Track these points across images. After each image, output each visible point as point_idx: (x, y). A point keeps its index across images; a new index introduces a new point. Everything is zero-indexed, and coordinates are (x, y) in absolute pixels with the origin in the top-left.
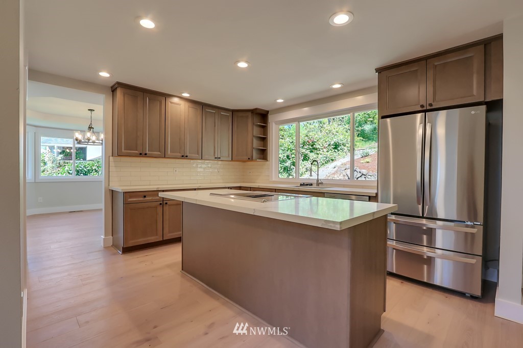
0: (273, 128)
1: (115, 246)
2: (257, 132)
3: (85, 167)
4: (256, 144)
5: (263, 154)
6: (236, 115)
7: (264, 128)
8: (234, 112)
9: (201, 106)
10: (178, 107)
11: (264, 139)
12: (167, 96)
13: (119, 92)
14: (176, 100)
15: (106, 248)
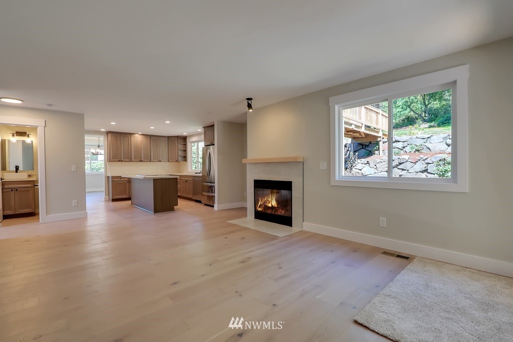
0: (189, 144)
1: (109, 200)
2: (181, 147)
3: (97, 166)
4: (181, 153)
5: (185, 158)
6: (170, 139)
7: (185, 145)
8: (168, 137)
9: (150, 137)
10: (138, 139)
11: (185, 151)
12: (131, 134)
13: (109, 135)
14: (137, 135)
15: (105, 201)
